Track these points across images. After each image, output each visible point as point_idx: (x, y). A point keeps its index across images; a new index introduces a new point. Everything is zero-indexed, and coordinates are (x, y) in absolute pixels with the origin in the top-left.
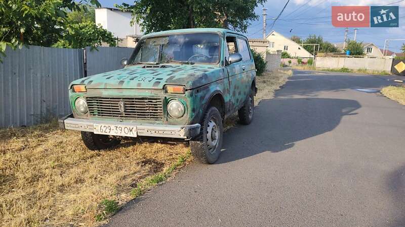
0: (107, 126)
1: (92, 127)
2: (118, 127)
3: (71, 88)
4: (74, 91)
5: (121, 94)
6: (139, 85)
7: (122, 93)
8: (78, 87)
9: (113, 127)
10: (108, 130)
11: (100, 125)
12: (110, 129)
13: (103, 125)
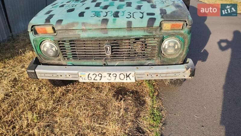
0: (97, 74)
1: (77, 76)
2: (112, 74)
3: (32, 30)
4: (36, 33)
5: (106, 35)
6: (129, 23)
7: (107, 33)
8: (41, 29)
9: (105, 74)
10: (98, 78)
11: (87, 74)
12: (101, 77)
13: (92, 73)
